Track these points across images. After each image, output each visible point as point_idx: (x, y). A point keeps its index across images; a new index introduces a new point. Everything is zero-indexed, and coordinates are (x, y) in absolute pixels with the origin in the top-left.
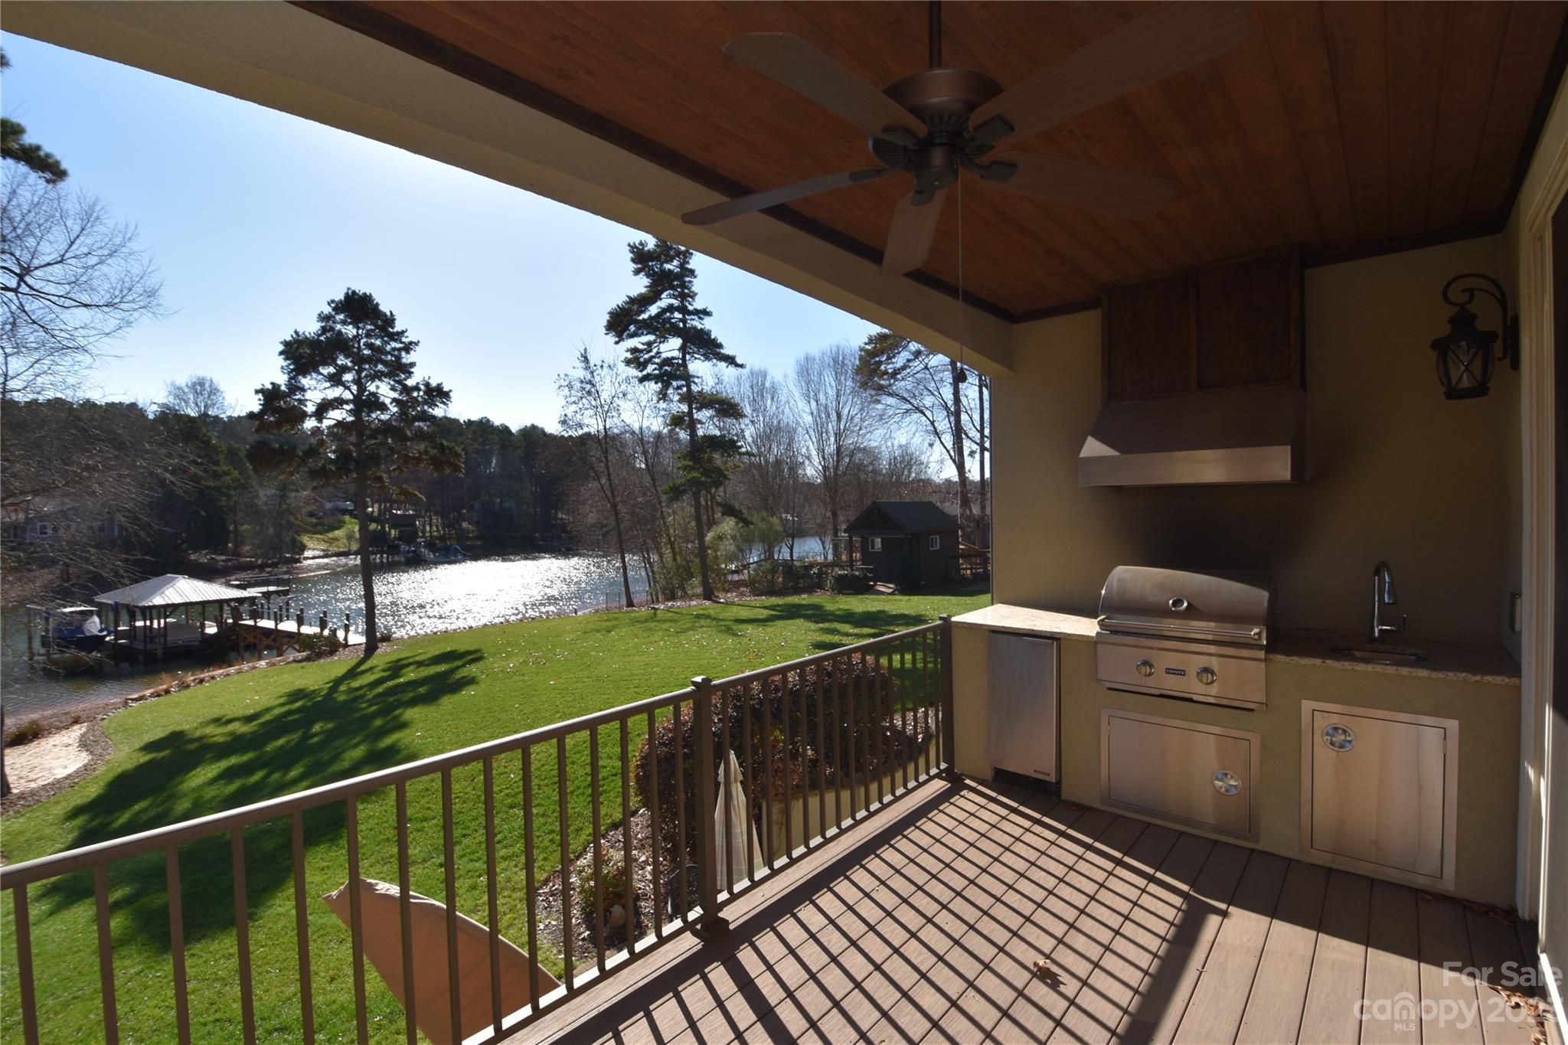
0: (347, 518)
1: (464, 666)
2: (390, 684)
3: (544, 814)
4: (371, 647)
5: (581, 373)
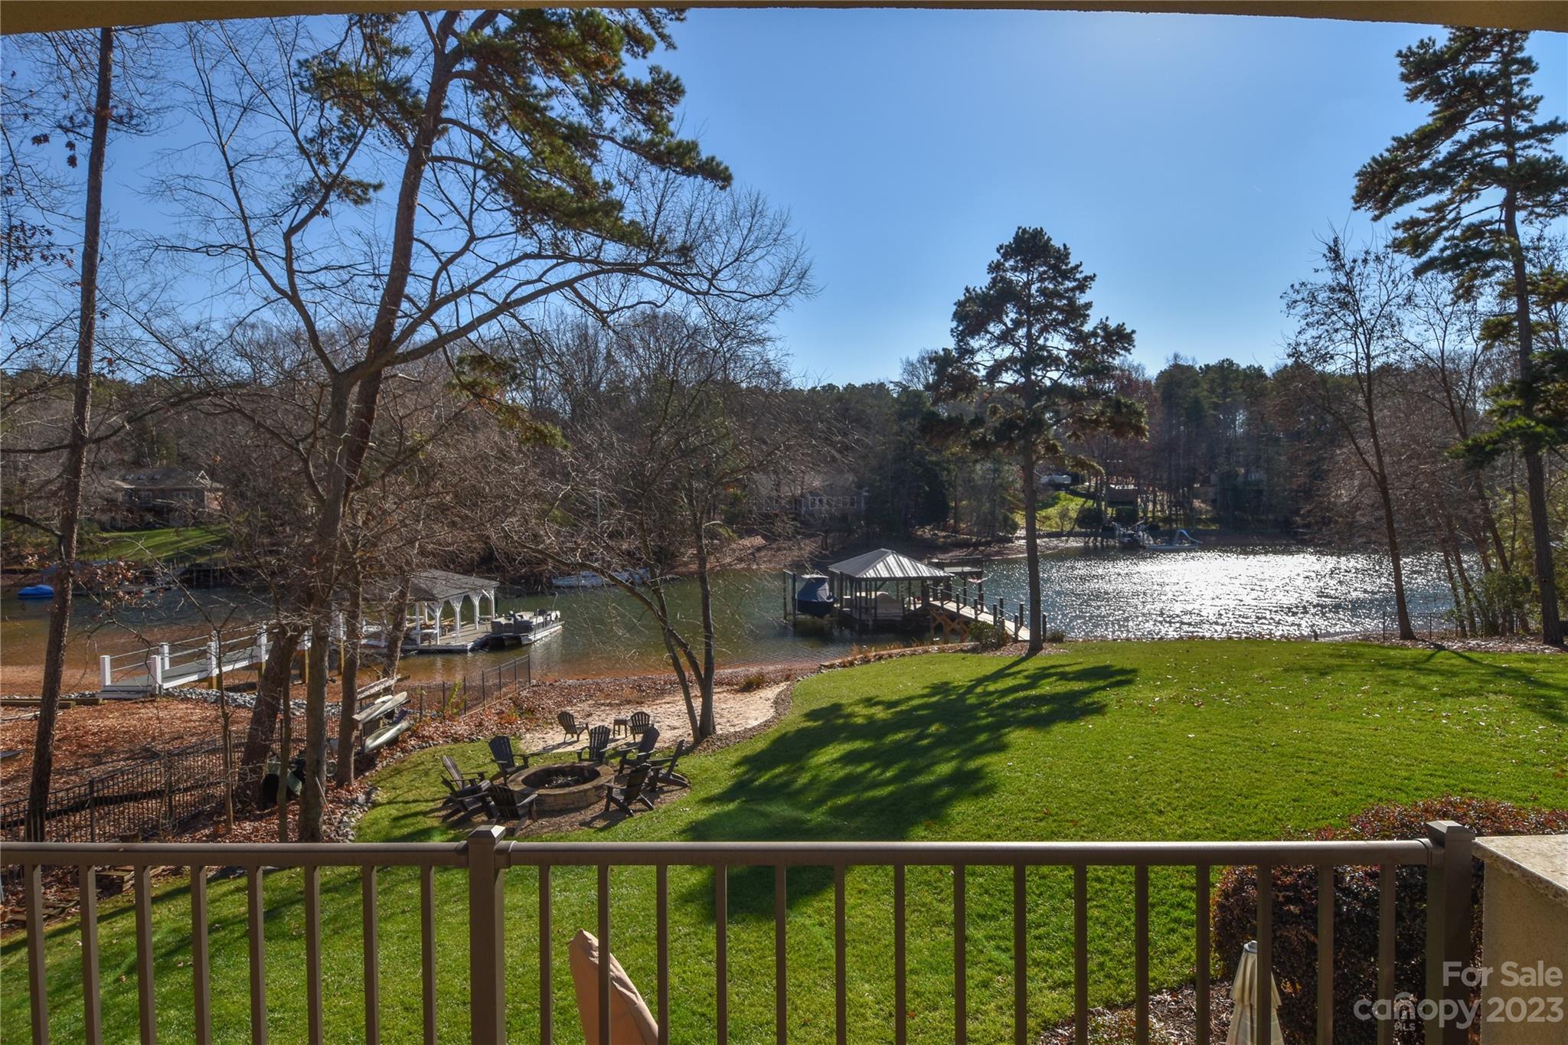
0: (1062, 494)
1: (1103, 688)
2: (1021, 694)
3: (1104, 923)
4: (1035, 646)
5: (1327, 278)
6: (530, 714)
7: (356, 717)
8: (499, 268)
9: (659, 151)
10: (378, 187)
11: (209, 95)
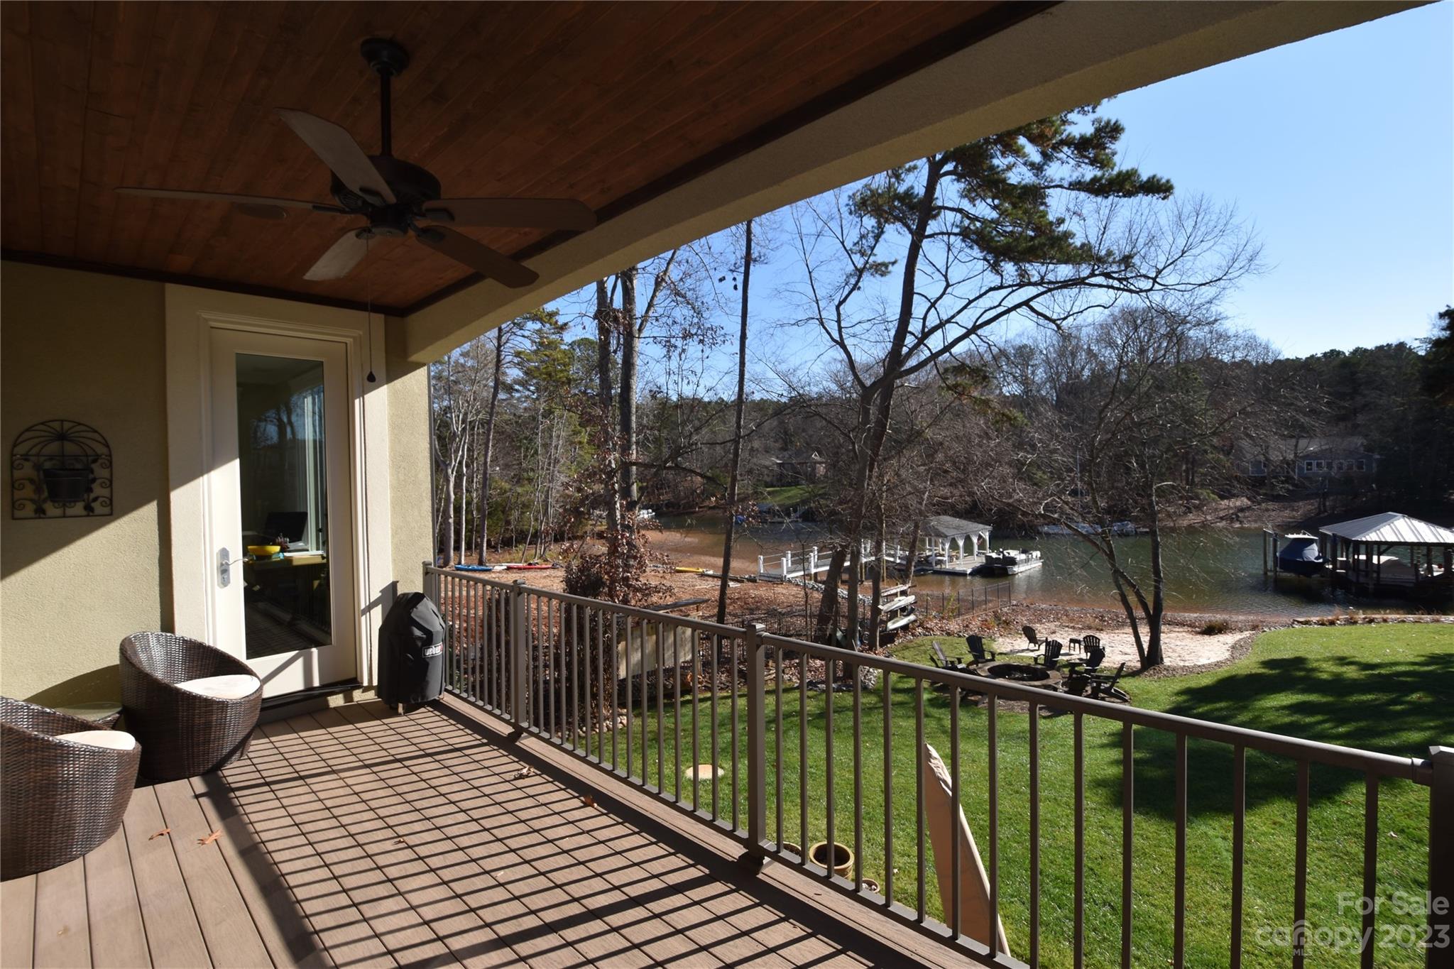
6: (1006, 625)
7: (880, 607)
8: (970, 302)
9: (1101, 185)
10: (893, 263)
11: (800, 233)
